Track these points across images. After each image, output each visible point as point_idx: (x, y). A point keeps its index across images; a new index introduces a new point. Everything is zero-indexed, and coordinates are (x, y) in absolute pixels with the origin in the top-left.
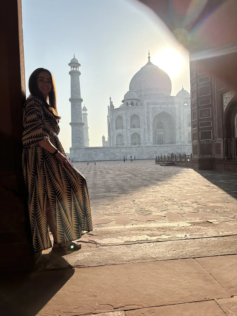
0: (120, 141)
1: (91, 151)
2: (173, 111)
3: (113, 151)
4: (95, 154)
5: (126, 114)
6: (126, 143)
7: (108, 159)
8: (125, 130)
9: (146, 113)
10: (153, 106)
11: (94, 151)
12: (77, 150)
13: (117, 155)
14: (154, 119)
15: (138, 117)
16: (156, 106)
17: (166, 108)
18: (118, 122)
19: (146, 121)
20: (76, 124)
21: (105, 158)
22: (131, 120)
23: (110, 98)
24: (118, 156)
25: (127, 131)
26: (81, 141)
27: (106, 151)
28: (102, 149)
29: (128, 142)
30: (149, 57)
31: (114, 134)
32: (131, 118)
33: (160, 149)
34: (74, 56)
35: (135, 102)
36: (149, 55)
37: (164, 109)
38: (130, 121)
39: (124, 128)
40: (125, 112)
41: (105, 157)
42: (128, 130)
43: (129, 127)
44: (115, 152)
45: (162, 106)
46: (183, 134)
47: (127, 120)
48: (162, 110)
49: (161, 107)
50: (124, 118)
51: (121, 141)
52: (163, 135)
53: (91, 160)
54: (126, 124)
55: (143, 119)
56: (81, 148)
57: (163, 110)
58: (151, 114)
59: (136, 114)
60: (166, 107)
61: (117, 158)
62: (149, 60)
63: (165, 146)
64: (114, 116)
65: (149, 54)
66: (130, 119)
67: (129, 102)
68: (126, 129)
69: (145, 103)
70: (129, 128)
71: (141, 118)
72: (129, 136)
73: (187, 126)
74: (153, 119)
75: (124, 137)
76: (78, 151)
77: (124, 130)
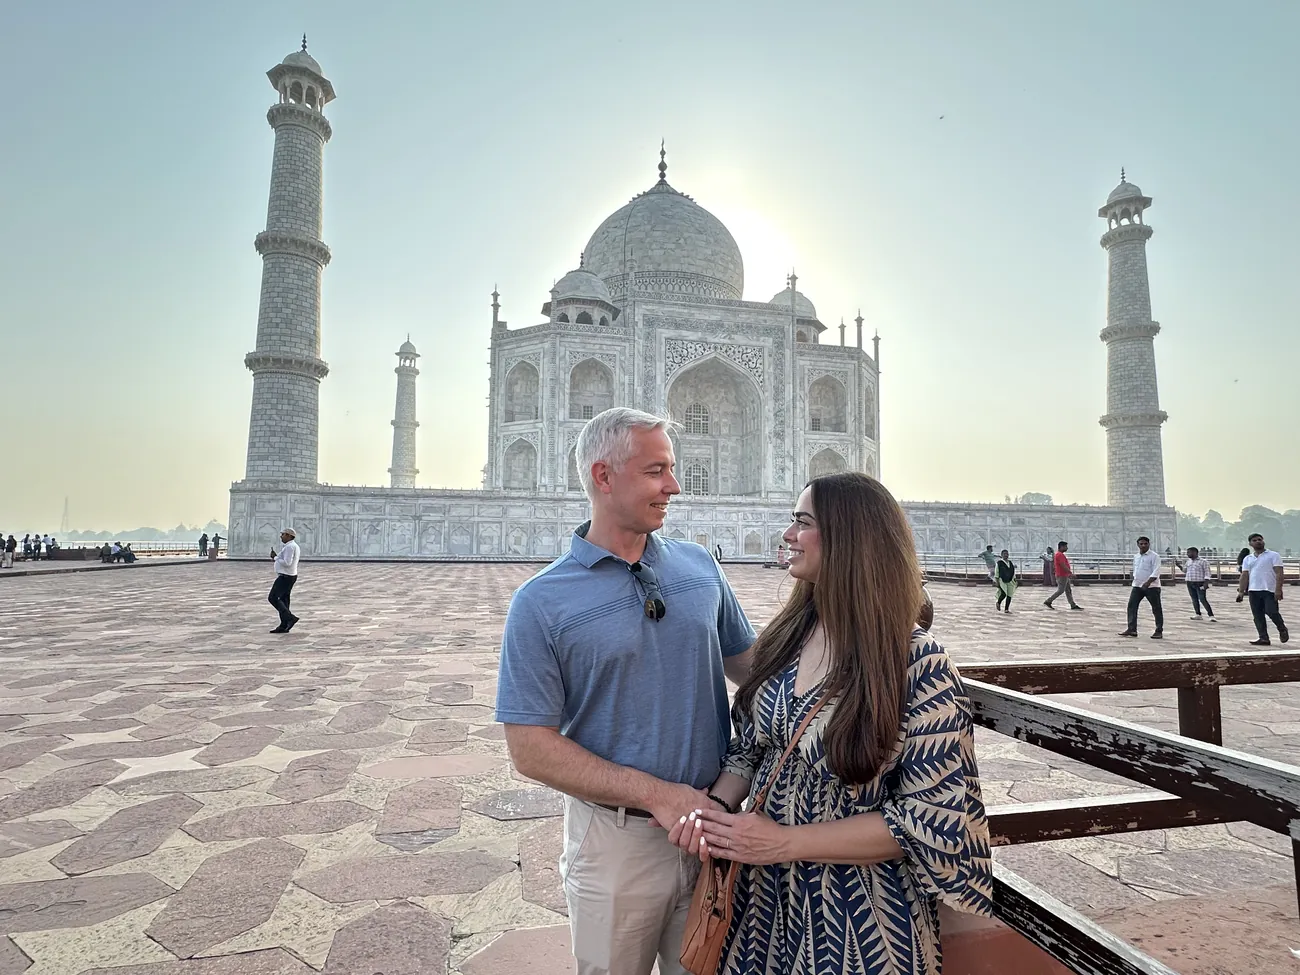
0: (521, 476)
1: (347, 510)
2: (755, 360)
3: (465, 512)
4: (367, 524)
5: (554, 353)
6: (545, 480)
7: (434, 550)
8: (543, 425)
9: (639, 360)
10: (671, 333)
11: (366, 508)
12: (265, 497)
13: (484, 534)
14: (674, 387)
15: (606, 376)
16: (684, 333)
17: (724, 344)
18: (517, 389)
19: (640, 391)
20: (277, 361)
21: (421, 548)
22: (574, 386)
23: (496, 295)
24: (491, 538)
25: (553, 430)
26: (295, 452)
27: (428, 509)
28: (410, 502)
29: (554, 474)
30: (662, 167)
31: (498, 439)
32: (573, 376)
33: (697, 516)
34: (304, 47)
35: (596, 314)
36: (663, 157)
37: (716, 348)
38: (567, 385)
39: (542, 418)
40: (547, 346)
41: (424, 542)
42: (556, 427)
43: (562, 414)
44: (477, 519)
45: (710, 339)
46: (793, 459)
47: (555, 380)
48: (710, 355)
49: (703, 342)
50: (544, 373)
51: (526, 476)
52: (708, 461)
53: (344, 554)
54: (553, 396)
55: (627, 382)
56: (290, 487)
57: (713, 355)
58: (660, 367)
59: (597, 357)
60: (726, 341)
61: (485, 548)
62: (662, 175)
63: (719, 504)
64: (503, 364)
65: (663, 153)
66: (568, 377)
67: (573, 312)
68: (552, 420)
69: (639, 318)
70: (561, 419)
71: (619, 377)
72: (561, 451)
73: (807, 429)
74: (669, 387)
75: (539, 455)
76: (270, 501)
77: (540, 425)
